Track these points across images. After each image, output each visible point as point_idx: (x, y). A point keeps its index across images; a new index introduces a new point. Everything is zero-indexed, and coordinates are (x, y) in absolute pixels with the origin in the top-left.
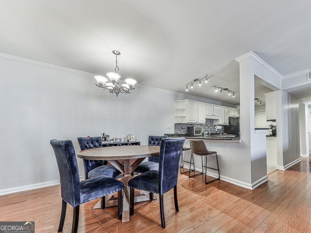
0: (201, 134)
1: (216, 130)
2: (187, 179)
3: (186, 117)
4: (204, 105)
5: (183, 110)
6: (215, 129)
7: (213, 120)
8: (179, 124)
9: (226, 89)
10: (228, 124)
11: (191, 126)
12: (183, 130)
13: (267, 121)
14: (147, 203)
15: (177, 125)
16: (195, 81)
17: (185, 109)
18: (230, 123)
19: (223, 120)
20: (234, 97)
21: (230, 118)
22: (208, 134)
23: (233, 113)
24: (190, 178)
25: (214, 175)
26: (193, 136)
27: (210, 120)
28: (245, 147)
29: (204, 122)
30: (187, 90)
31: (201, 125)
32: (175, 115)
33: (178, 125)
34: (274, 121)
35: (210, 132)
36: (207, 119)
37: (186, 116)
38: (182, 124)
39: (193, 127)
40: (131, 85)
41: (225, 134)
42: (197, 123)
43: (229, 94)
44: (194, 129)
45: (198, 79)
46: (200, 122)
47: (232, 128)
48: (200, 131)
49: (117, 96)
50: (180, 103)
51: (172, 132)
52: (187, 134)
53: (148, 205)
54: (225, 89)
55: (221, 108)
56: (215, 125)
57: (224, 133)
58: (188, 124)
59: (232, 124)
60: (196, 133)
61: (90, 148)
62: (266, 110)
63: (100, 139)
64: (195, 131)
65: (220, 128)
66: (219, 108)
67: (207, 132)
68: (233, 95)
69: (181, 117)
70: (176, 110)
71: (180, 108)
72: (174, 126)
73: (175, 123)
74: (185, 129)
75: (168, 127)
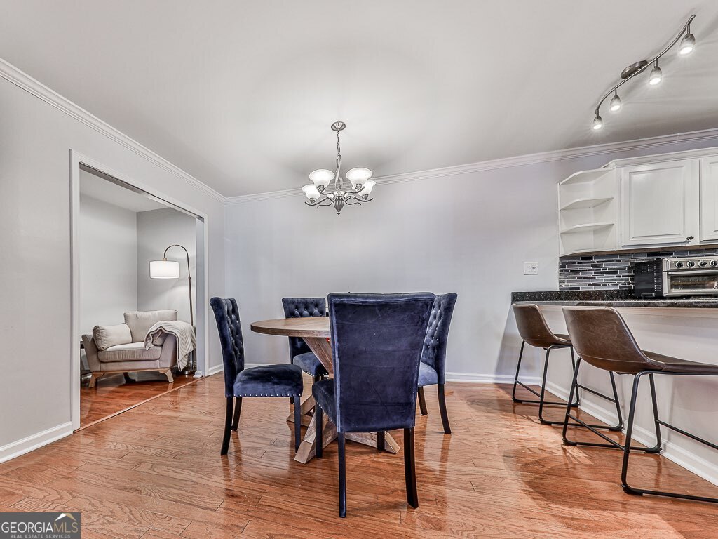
2: (554, 445)
3: (616, 229)
5: (602, 204)
8: (585, 256)
11: (646, 259)
14: (369, 450)
15: (572, 263)
16: (626, 76)
17: (609, 200)
24: (566, 447)
26: (660, 297)
30: (598, 127)
33: (577, 261)
37: (617, 225)
38: (599, 255)
39: (659, 263)
40: (358, 183)
42: (694, 242)
44: (666, 268)
45: (643, 64)
46: (712, 235)
48: (712, 278)
49: (339, 214)
50: (592, 182)
52: (631, 291)
53: (366, 457)
58: (638, 253)
60: (673, 286)
61: (301, 315)
63: (321, 302)
69: (594, 231)
70: (564, 209)
71: (581, 199)
72: (557, 264)
73: (563, 253)
74: (617, 272)
75: (530, 271)
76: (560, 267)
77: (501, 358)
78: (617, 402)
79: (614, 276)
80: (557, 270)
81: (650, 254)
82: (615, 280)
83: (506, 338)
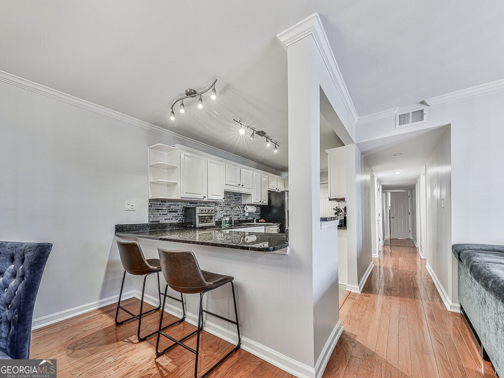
0: (213, 224)
1: (247, 214)
2: (150, 365)
3: (178, 186)
4: (221, 163)
5: (172, 169)
6: (244, 212)
7: (241, 194)
8: (163, 201)
9: (261, 134)
10: (266, 202)
11: (192, 206)
12: (170, 215)
13: (330, 200)
15: (156, 204)
16: (188, 94)
17: (175, 167)
18: (269, 201)
19: (259, 197)
20: (276, 151)
21: (270, 193)
22: (230, 222)
23: (276, 184)
25: (228, 335)
26: (195, 227)
27: (235, 194)
28: (300, 267)
29: (220, 197)
31: (216, 203)
32: (151, 179)
33: (159, 203)
34: (343, 200)
35: (235, 219)
36: (229, 192)
37: (178, 184)
38: (170, 201)
39: (195, 208)
41: (262, 221)
42: (206, 200)
43: (268, 145)
44: (197, 212)
45: (195, 92)
46: (211, 197)
47: (274, 211)
48: (211, 218)
51: (143, 218)
52: (183, 223)
54: (258, 133)
55: (254, 173)
56: (245, 205)
57: (261, 218)
58: (186, 202)
59: (273, 202)
60: (200, 222)
62: (329, 182)
64: (199, 217)
65: (253, 209)
66: (251, 172)
67: (227, 219)
68: (276, 147)
69: (167, 185)
70: (152, 166)
71: (162, 163)
72: (147, 204)
73: (151, 197)
74: (177, 212)
75: (129, 207)
76: (149, 206)
77: (105, 284)
78: (182, 301)
79: (176, 214)
80: (147, 208)
81: (190, 203)
82: (177, 216)
83: (110, 265)
